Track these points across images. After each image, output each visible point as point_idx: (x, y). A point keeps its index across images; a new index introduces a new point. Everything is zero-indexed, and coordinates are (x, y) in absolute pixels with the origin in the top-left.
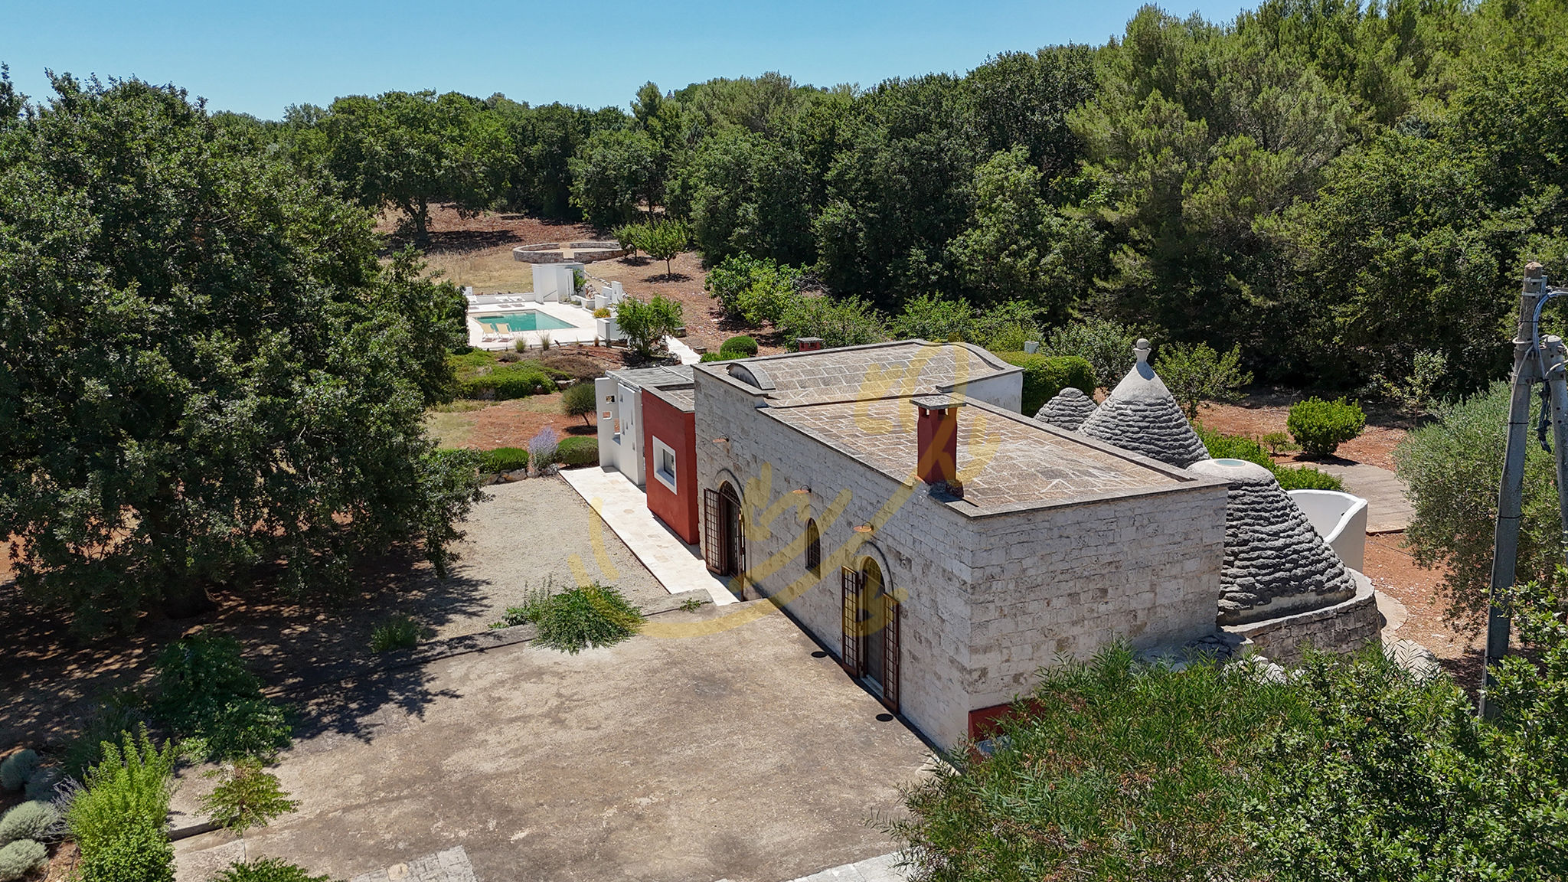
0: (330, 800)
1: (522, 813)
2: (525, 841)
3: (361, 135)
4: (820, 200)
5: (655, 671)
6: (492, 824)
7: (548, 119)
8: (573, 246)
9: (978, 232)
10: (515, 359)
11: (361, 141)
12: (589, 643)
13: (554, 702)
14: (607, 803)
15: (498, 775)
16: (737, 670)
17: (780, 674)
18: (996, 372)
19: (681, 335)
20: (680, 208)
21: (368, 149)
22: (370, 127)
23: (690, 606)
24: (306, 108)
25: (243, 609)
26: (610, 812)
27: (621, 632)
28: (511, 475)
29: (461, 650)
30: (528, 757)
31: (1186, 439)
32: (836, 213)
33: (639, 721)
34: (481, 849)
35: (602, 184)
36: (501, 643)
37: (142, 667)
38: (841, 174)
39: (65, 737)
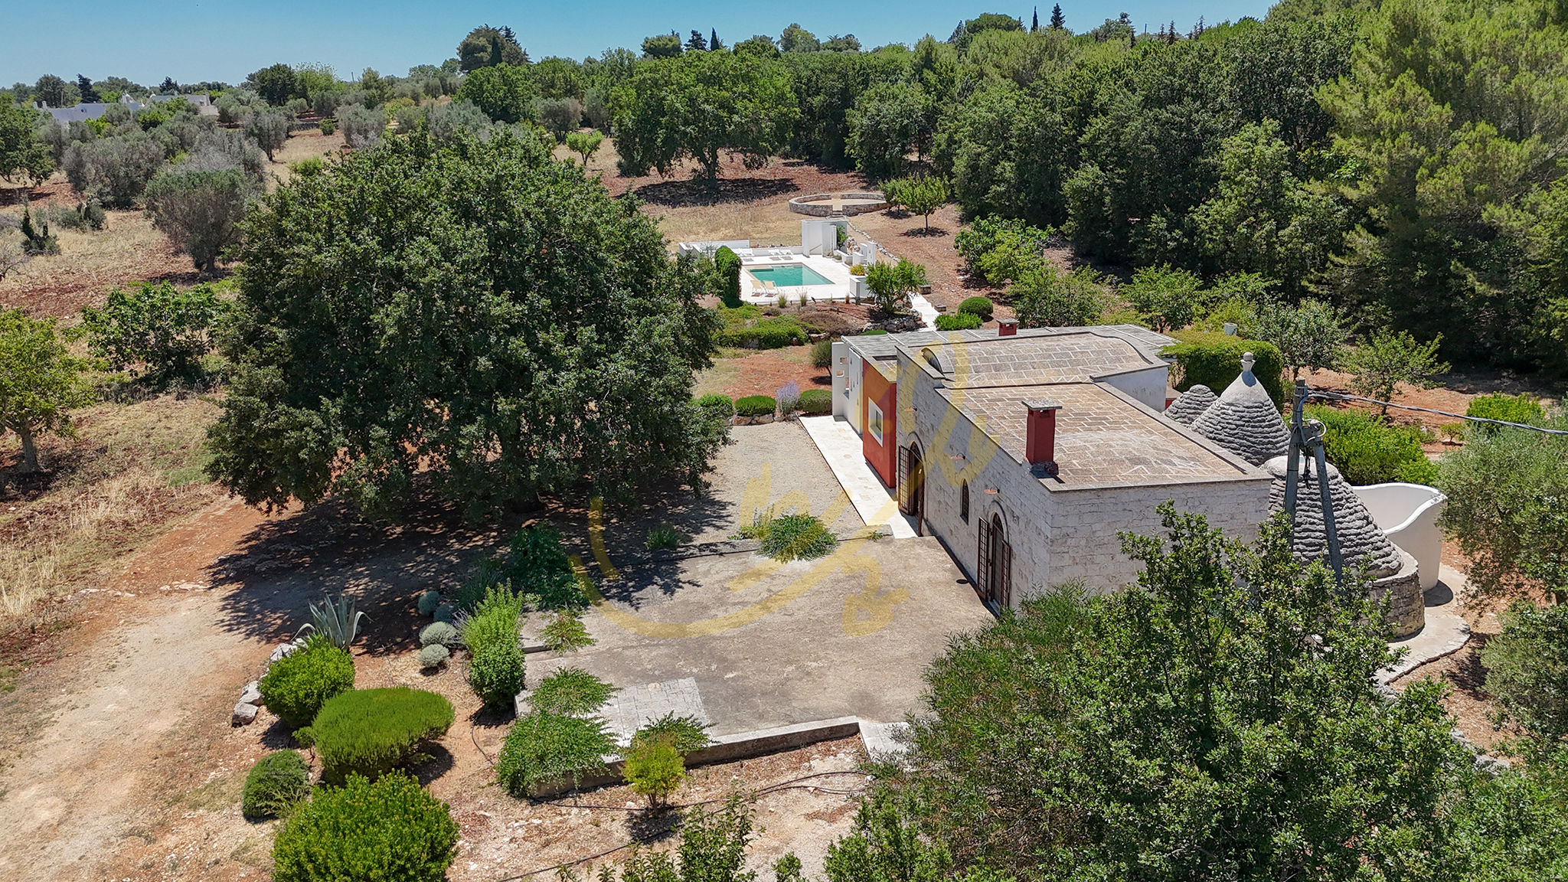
0: (615, 641)
1: (734, 662)
2: (733, 679)
3: (664, 93)
4: (1074, 161)
5: (839, 581)
6: (714, 667)
7: (832, 71)
8: (843, 197)
9: (1220, 203)
10: (777, 314)
11: (664, 98)
12: (796, 557)
13: (765, 595)
14: (789, 662)
15: (721, 638)
16: (899, 586)
17: (928, 593)
18: (1147, 365)
19: (926, 292)
20: (944, 164)
21: (670, 105)
22: (672, 84)
23: (875, 537)
24: (620, 52)
25: (561, 510)
26: (790, 668)
27: (819, 551)
28: (761, 419)
29: (707, 552)
30: (743, 628)
31: (1275, 437)
32: (1086, 176)
33: (820, 613)
34: (705, 680)
35: (875, 136)
36: (735, 551)
37: (497, 545)
38: (1094, 139)
39: (451, 587)
